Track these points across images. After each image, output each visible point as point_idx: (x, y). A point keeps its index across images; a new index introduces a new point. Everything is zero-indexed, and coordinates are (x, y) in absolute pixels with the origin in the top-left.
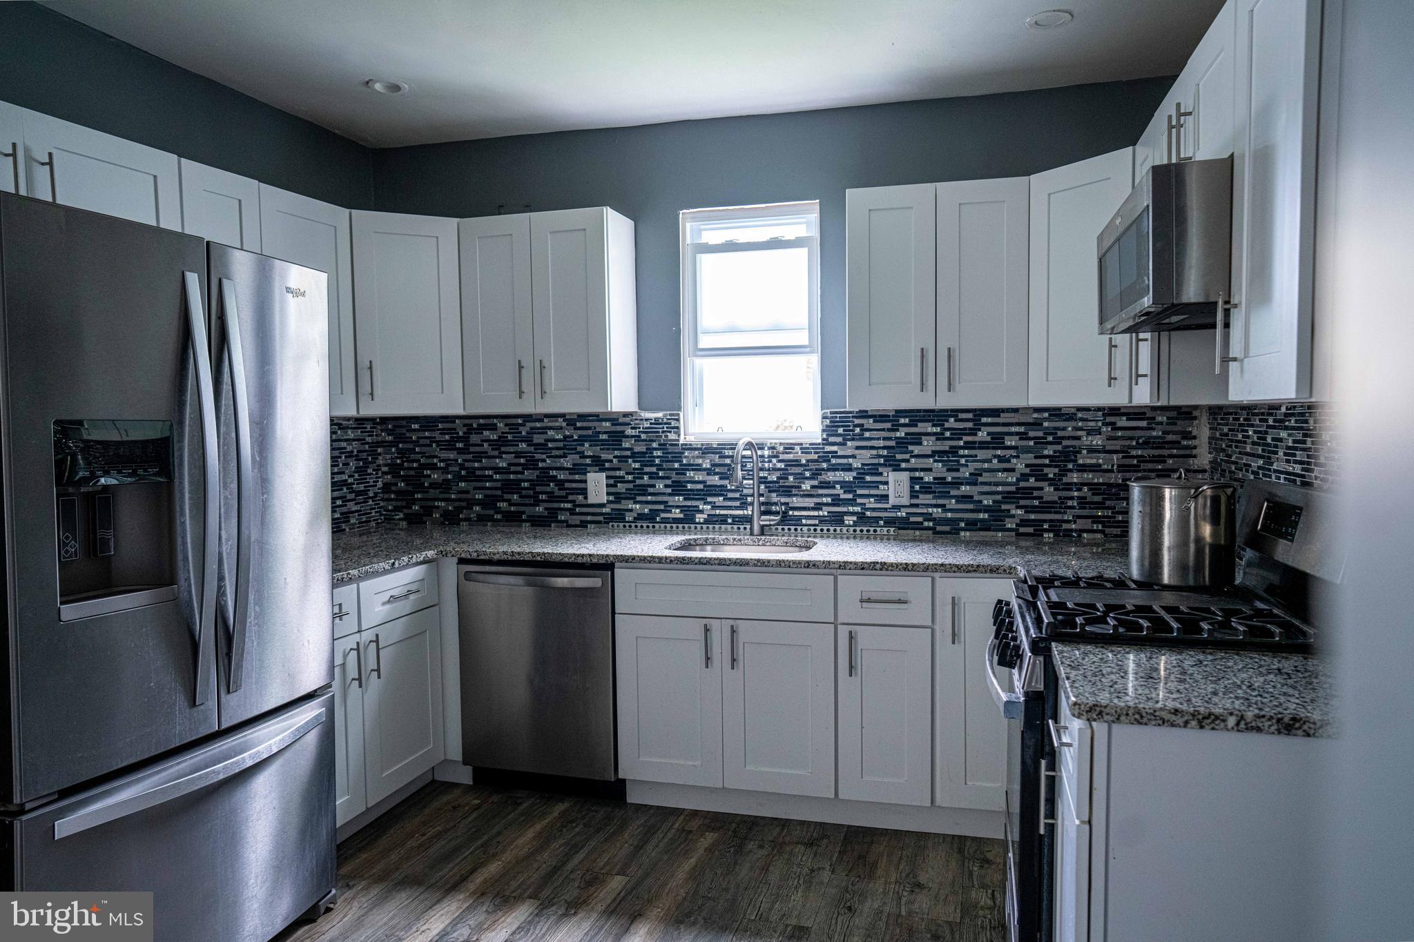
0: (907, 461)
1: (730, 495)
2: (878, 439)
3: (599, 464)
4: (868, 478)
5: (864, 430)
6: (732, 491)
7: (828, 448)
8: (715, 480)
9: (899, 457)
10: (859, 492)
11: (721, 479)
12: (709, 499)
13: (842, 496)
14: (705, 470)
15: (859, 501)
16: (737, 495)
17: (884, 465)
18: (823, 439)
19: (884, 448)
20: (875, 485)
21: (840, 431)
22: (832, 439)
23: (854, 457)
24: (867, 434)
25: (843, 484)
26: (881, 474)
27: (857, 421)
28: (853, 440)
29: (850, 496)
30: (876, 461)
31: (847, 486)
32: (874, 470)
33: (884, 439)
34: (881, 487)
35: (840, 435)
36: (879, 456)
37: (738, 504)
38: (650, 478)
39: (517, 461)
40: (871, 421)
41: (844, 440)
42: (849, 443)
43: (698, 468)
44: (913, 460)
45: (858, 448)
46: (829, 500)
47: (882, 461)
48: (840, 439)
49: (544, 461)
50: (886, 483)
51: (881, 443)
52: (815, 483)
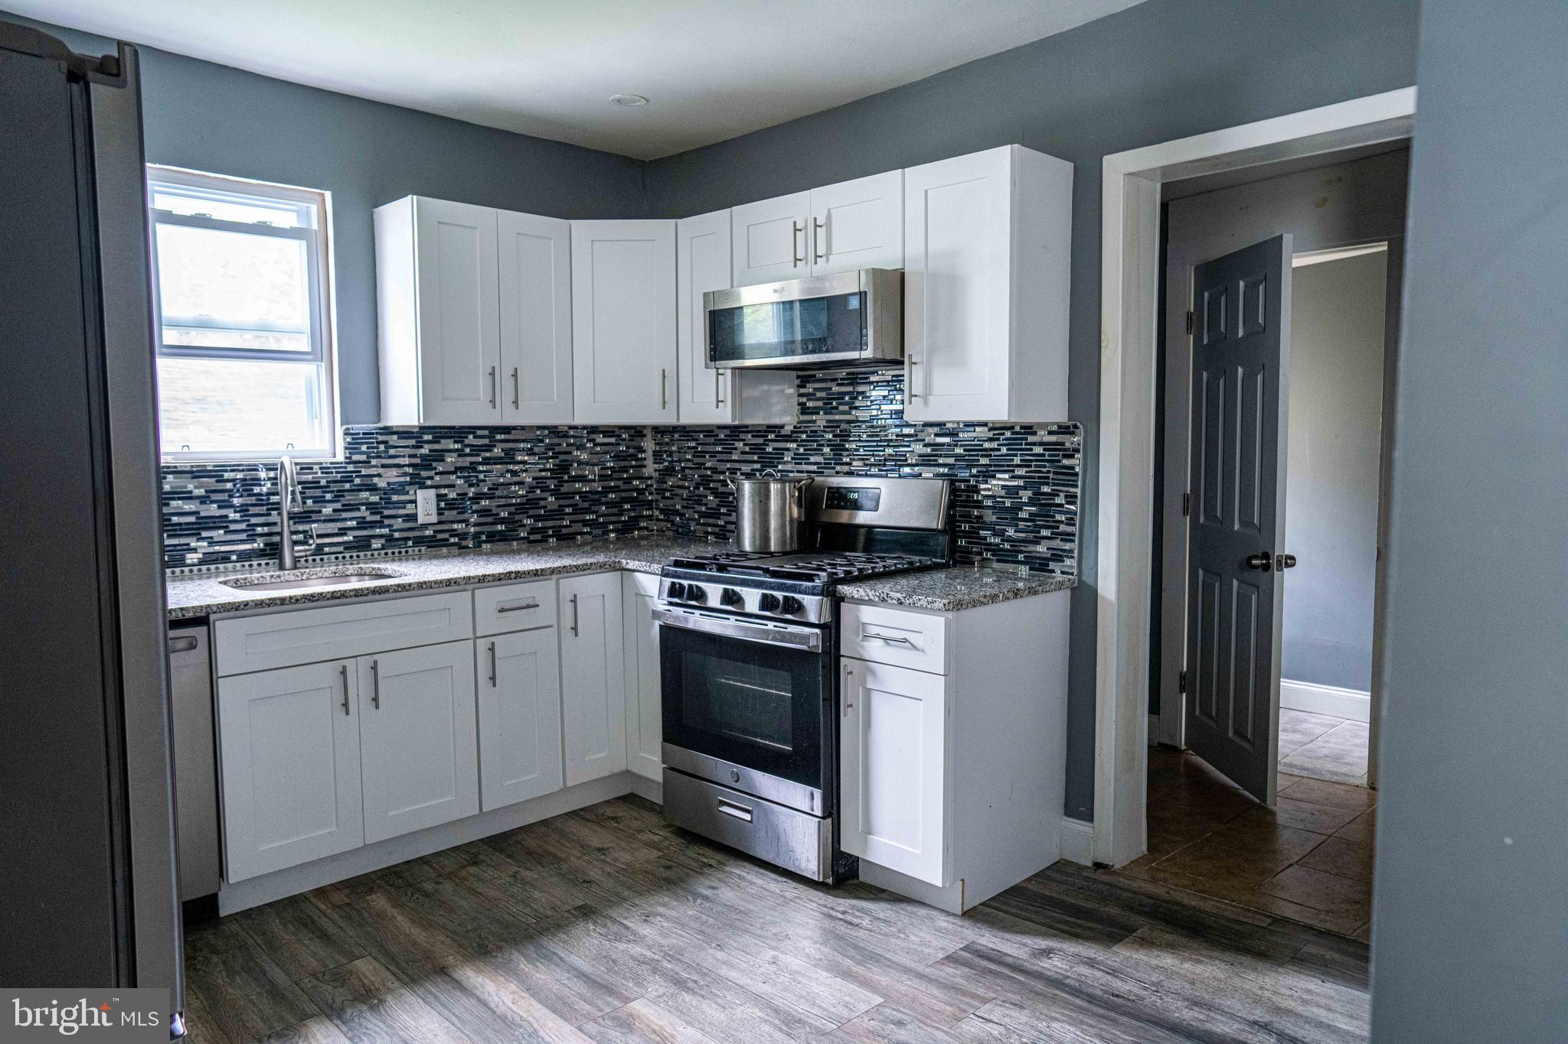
0: (431, 478)
1: (233, 527)
2: (404, 456)
4: (395, 498)
5: (388, 447)
6: (235, 521)
7: (351, 468)
8: (213, 510)
9: (424, 474)
10: (386, 512)
11: (220, 507)
12: (204, 534)
13: (369, 519)
14: (197, 497)
15: (387, 522)
16: (243, 526)
17: (411, 484)
18: (346, 458)
19: (409, 465)
20: (403, 504)
21: (364, 448)
22: (355, 458)
23: (379, 475)
24: (392, 452)
25: (370, 506)
26: (408, 493)
27: (381, 438)
28: (379, 457)
29: (377, 518)
30: (402, 479)
31: (373, 508)
32: (401, 489)
33: (410, 456)
34: (409, 506)
35: (363, 453)
36: (405, 474)
37: (243, 536)
40: (395, 437)
41: (368, 457)
42: (374, 462)
43: (188, 497)
44: (437, 478)
45: (383, 466)
46: (354, 523)
47: (408, 479)
48: (363, 458)
50: (414, 502)
51: (407, 461)
52: (338, 506)
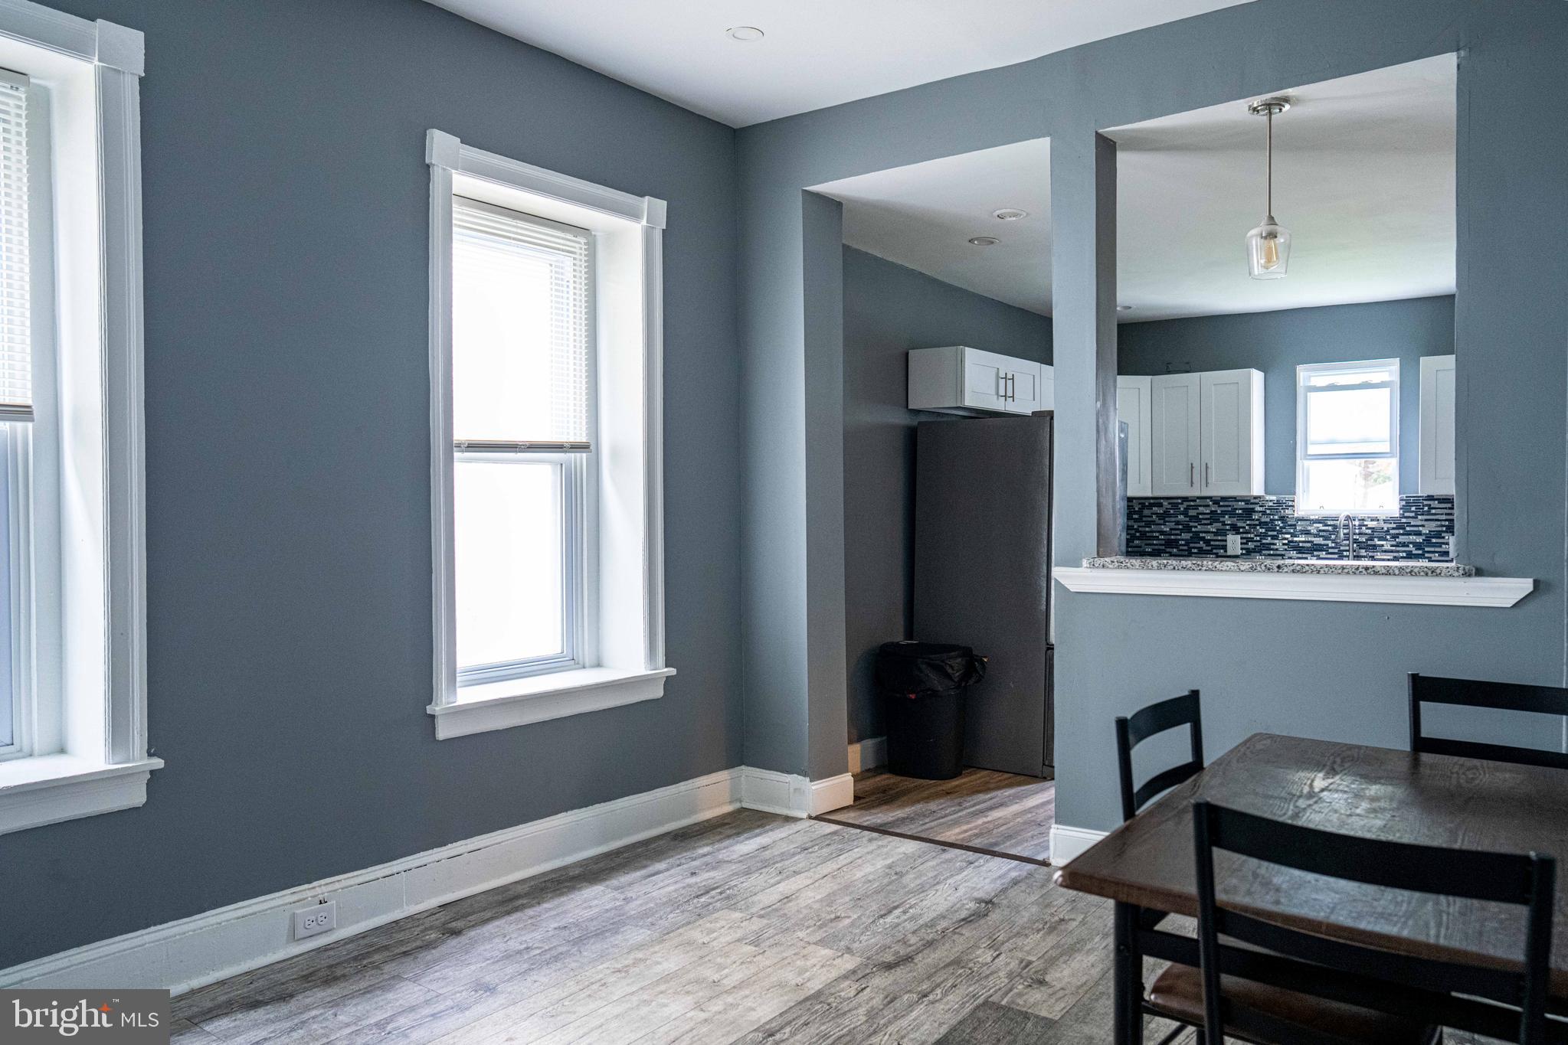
1: (1330, 551)
2: (1442, 514)
3: (1235, 529)
4: (1434, 540)
5: (1430, 508)
6: (1332, 548)
7: (1404, 520)
8: (1318, 541)
10: (1426, 549)
11: (1324, 540)
12: (1315, 553)
13: (1413, 552)
14: (1312, 534)
15: (1426, 555)
16: (1336, 551)
17: (1446, 532)
18: (1400, 514)
19: (1446, 520)
20: (1440, 545)
21: (1413, 509)
22: (1406, 514)
23: (1423, 526)
24: (1433, 511)
25: (1415, 544)
26: (1444, 538)
27: (1425, 502)
28: (1423, 515)
29: (1420, 552)
30: (1440, 529)
31: (1418, 546)
32: (1439, 535)
33: (1446, 514)
34: (1444, 546)
35: (1413, 512)
36: (1443, 526)
37: (1336, 556)
38: (1272, 539)
39: (1177, 527)
40: (1436, 502)
41: (1416, 515)
42: (1420, 517)
43: (1307, 533)
45: (1426, 520)
46: (1404, 554)
47: (1444, 529)
48: (1413, 514)
49: (1196, 527)
50: (1447, 544)
51: (1444, 517)
52: (1394, 543)
